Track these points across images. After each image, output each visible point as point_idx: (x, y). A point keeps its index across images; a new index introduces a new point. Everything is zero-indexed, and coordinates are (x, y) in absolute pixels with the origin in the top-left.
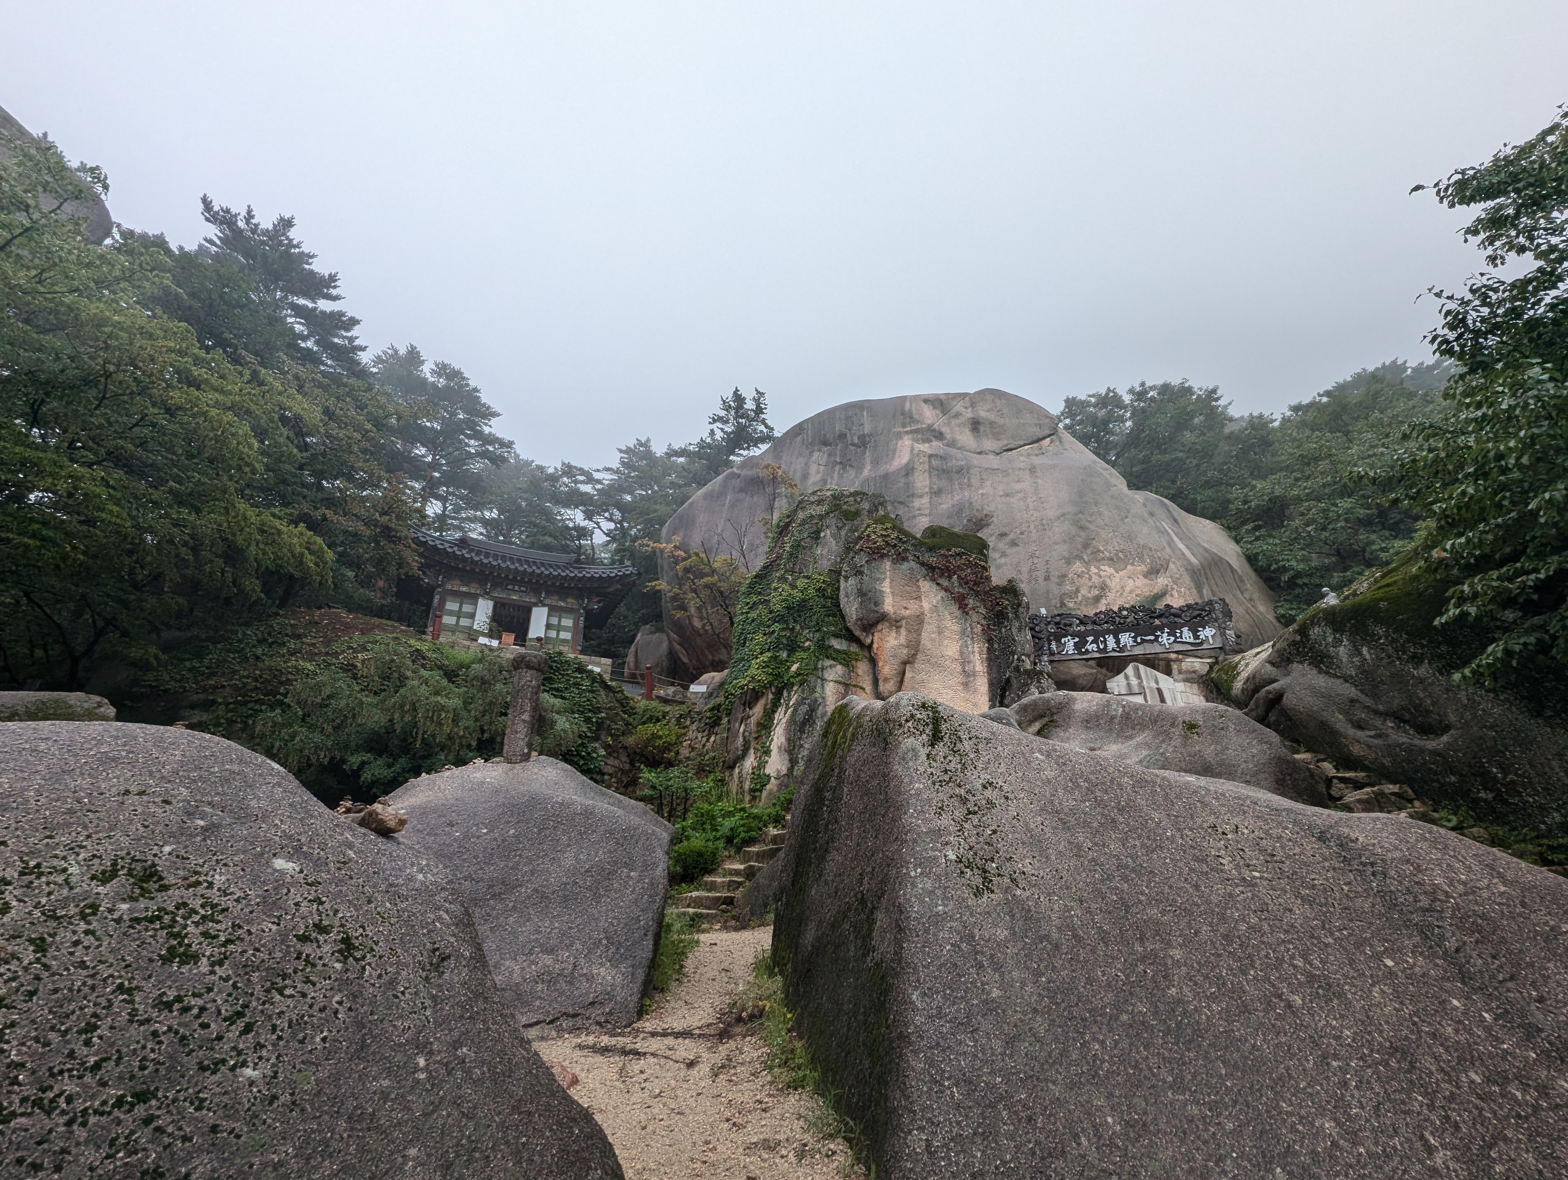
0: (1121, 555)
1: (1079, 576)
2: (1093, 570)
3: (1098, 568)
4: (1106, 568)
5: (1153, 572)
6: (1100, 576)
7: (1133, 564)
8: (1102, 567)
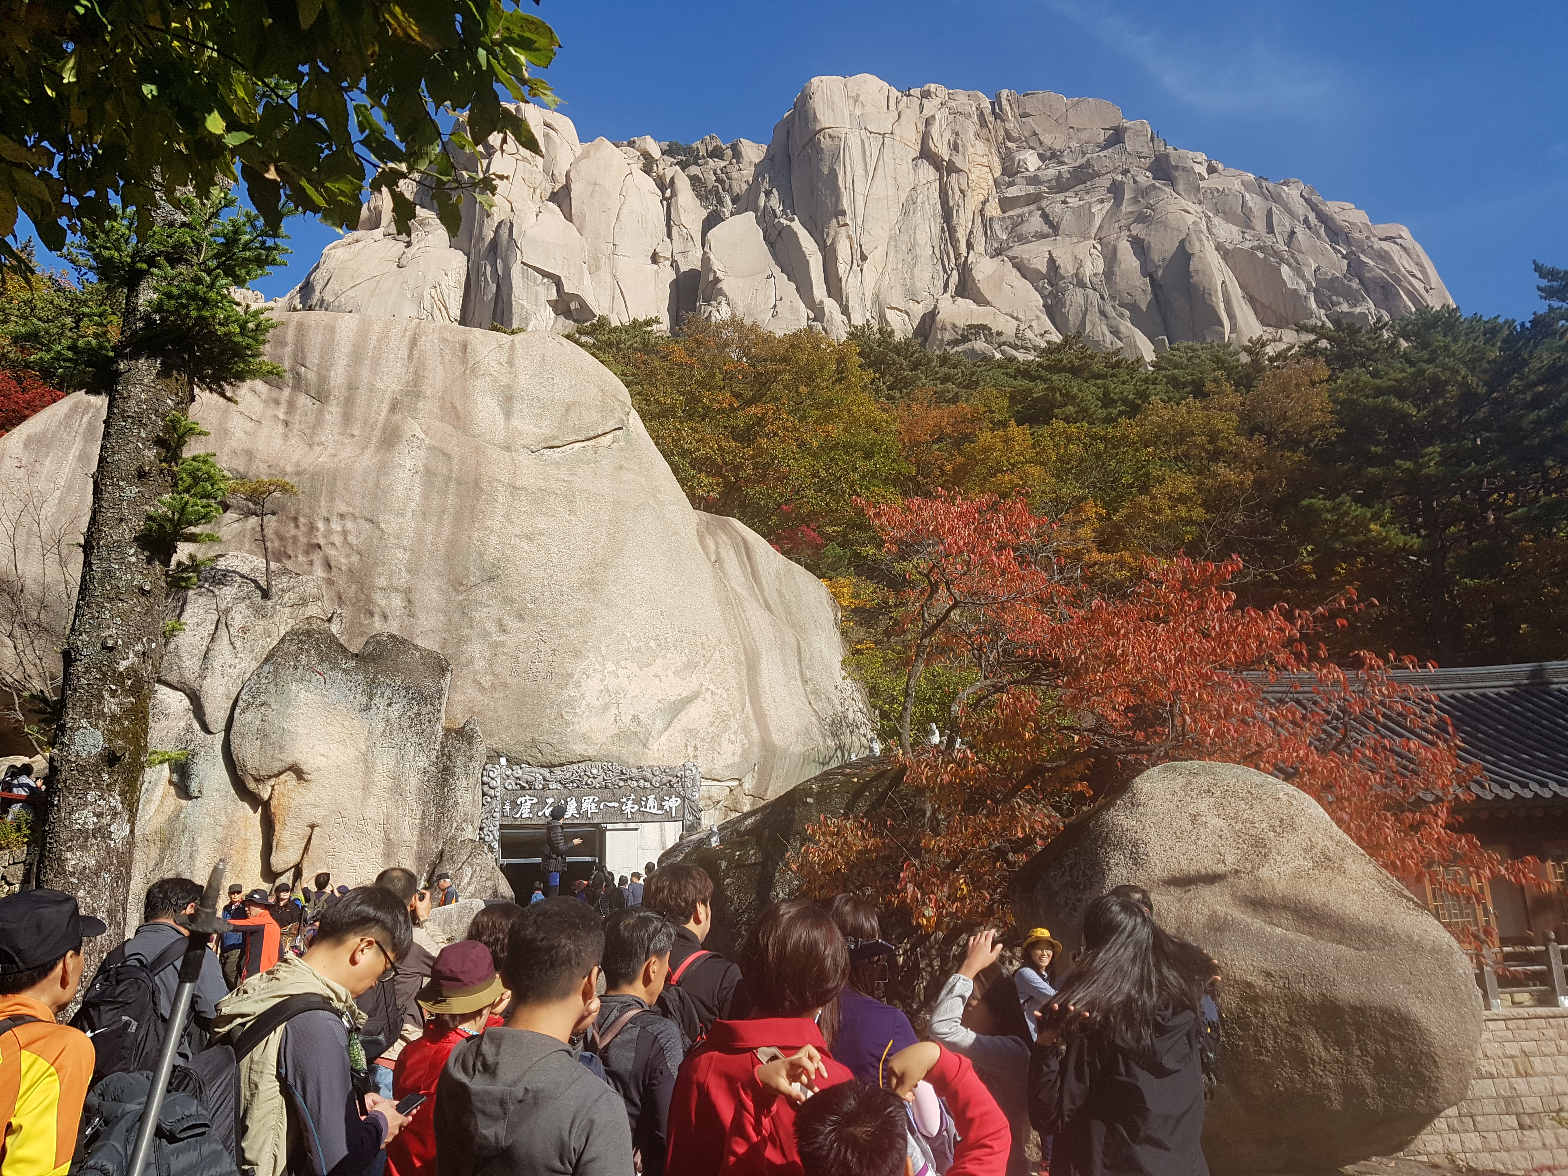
0: (653, 644)
1: (588, 676)
2: (610, 667)
3: (617, 664)
4: (629, 664)
5: (690, 666)
6: (617, 676)
7: (664, 657)
8: (623, 663)
